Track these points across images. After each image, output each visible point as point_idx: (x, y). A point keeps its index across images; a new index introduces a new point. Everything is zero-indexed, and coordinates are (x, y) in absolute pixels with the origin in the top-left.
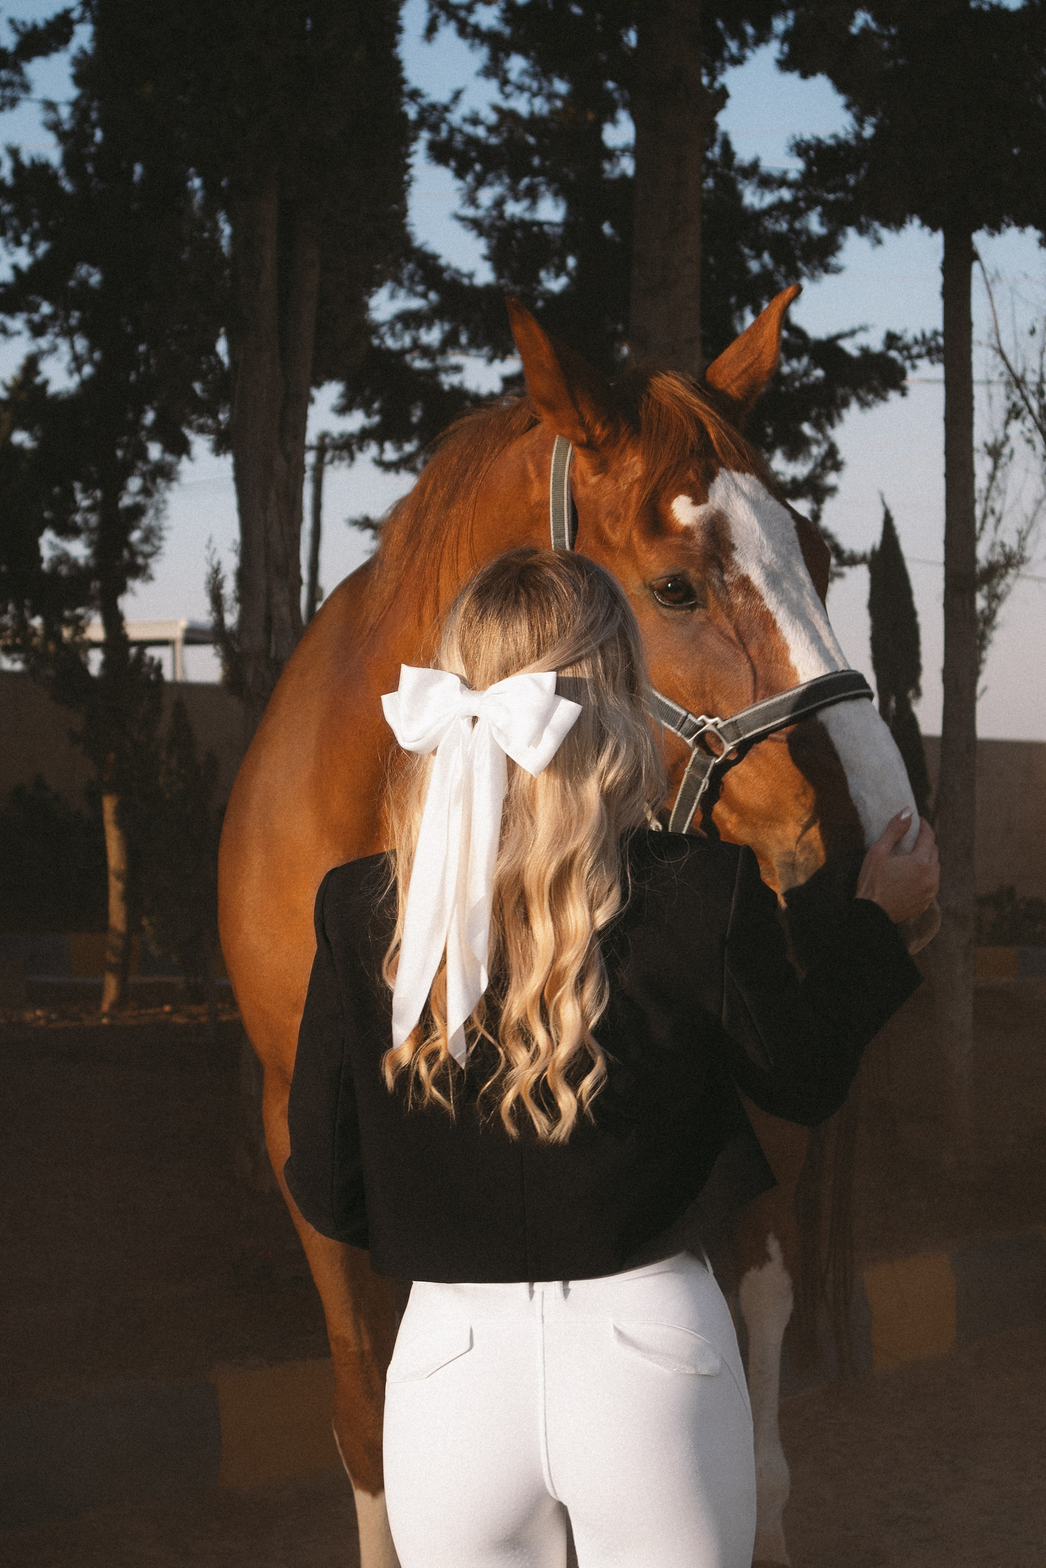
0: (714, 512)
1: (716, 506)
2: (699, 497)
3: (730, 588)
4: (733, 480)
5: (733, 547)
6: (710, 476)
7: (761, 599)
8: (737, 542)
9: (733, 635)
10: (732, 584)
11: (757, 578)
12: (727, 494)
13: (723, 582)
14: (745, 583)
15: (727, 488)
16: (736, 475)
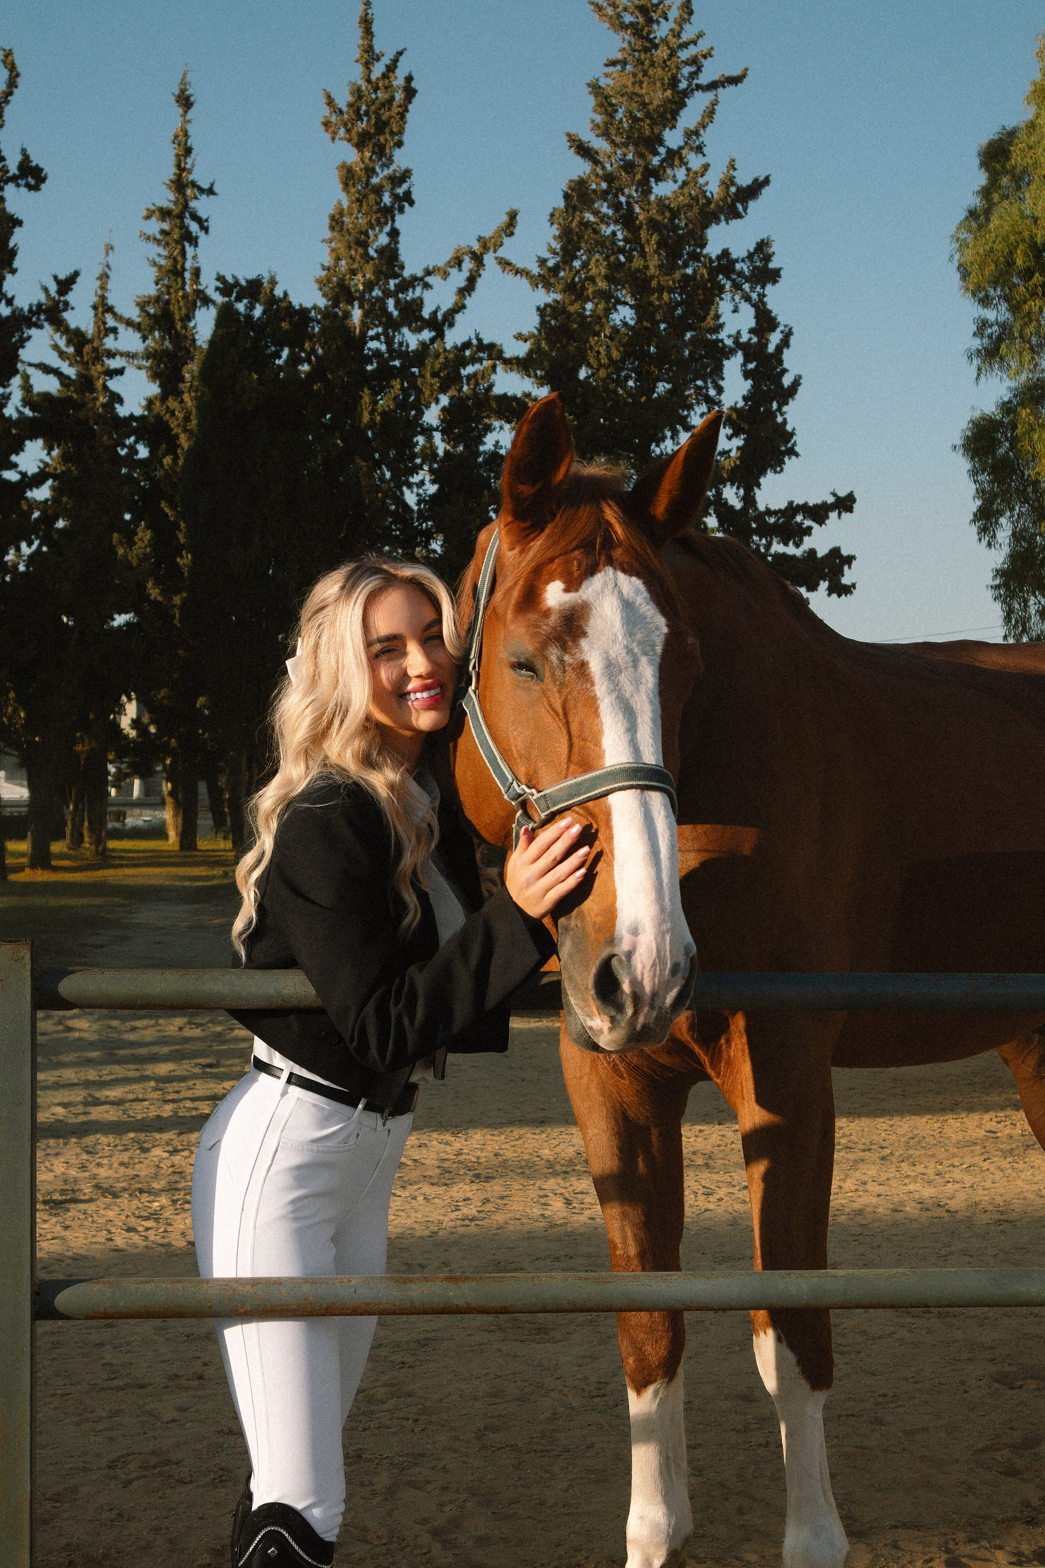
0: (580, 601)
1: (584, 597)
2: (572, 585)
3: (567, 668)
4: (616, 579)
5: (584, 634)
6: (592, 571)
7: (593, 684)
8: (590, 631)
9: (560, 710)
10: (570, 665)
11: (596, 666)
12: (602, 589)
13: (562, 661)
14: (582, 667)
15: (605, 584)
16: (621, 576)
